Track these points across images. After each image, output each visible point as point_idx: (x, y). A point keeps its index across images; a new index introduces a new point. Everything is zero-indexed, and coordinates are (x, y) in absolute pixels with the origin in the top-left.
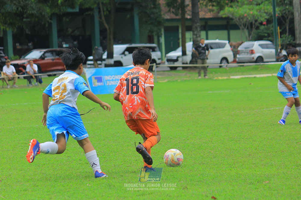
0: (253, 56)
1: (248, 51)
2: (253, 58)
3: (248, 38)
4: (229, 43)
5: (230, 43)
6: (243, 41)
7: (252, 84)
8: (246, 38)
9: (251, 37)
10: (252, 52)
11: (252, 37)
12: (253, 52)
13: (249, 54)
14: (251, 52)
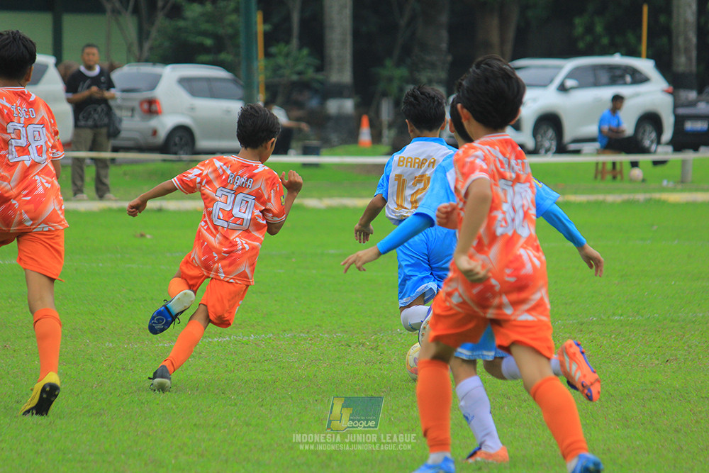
0: (154, 123)
1: (136, 104)
2: (155, 133)
3: (135, 48)
4: (57, 65)
5: (62, 67)
6: (116, 62)
7: (148, 236)
8: (129, 50)
9: (147, 46)
10: (151, 108)
11: (151, 49)
12: (154, 107)
13: (137, 118)
14: (146, 106)
